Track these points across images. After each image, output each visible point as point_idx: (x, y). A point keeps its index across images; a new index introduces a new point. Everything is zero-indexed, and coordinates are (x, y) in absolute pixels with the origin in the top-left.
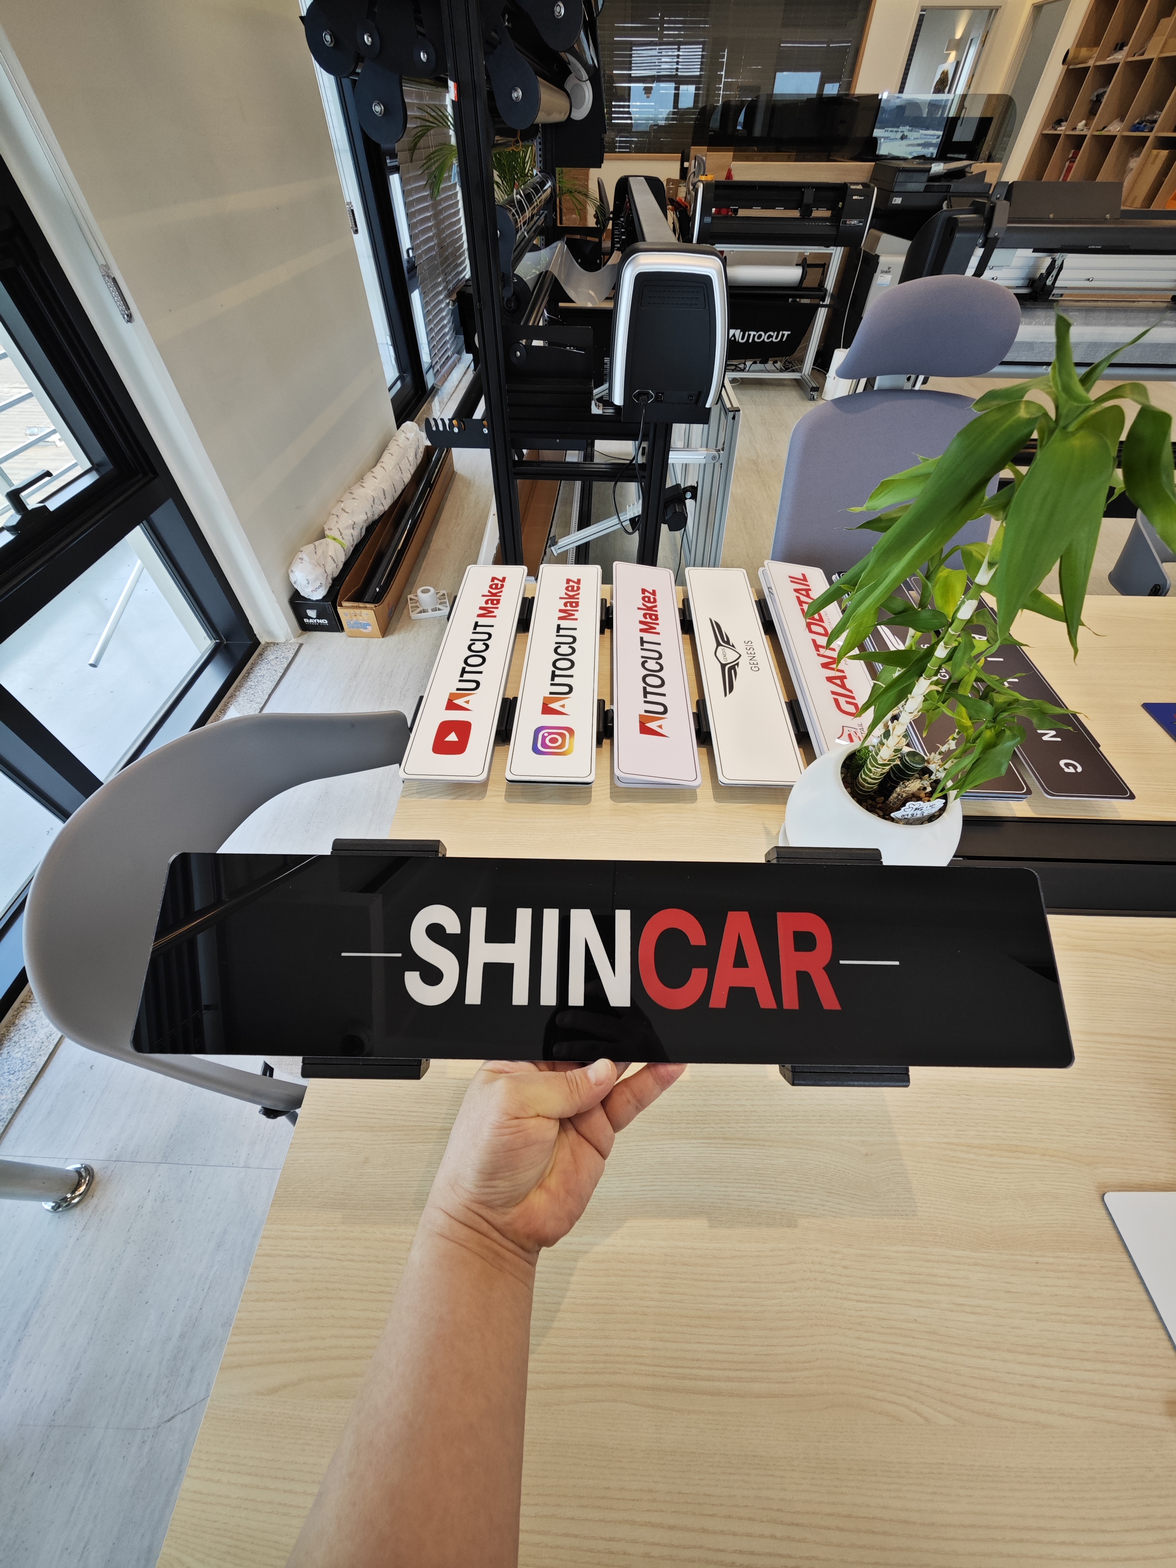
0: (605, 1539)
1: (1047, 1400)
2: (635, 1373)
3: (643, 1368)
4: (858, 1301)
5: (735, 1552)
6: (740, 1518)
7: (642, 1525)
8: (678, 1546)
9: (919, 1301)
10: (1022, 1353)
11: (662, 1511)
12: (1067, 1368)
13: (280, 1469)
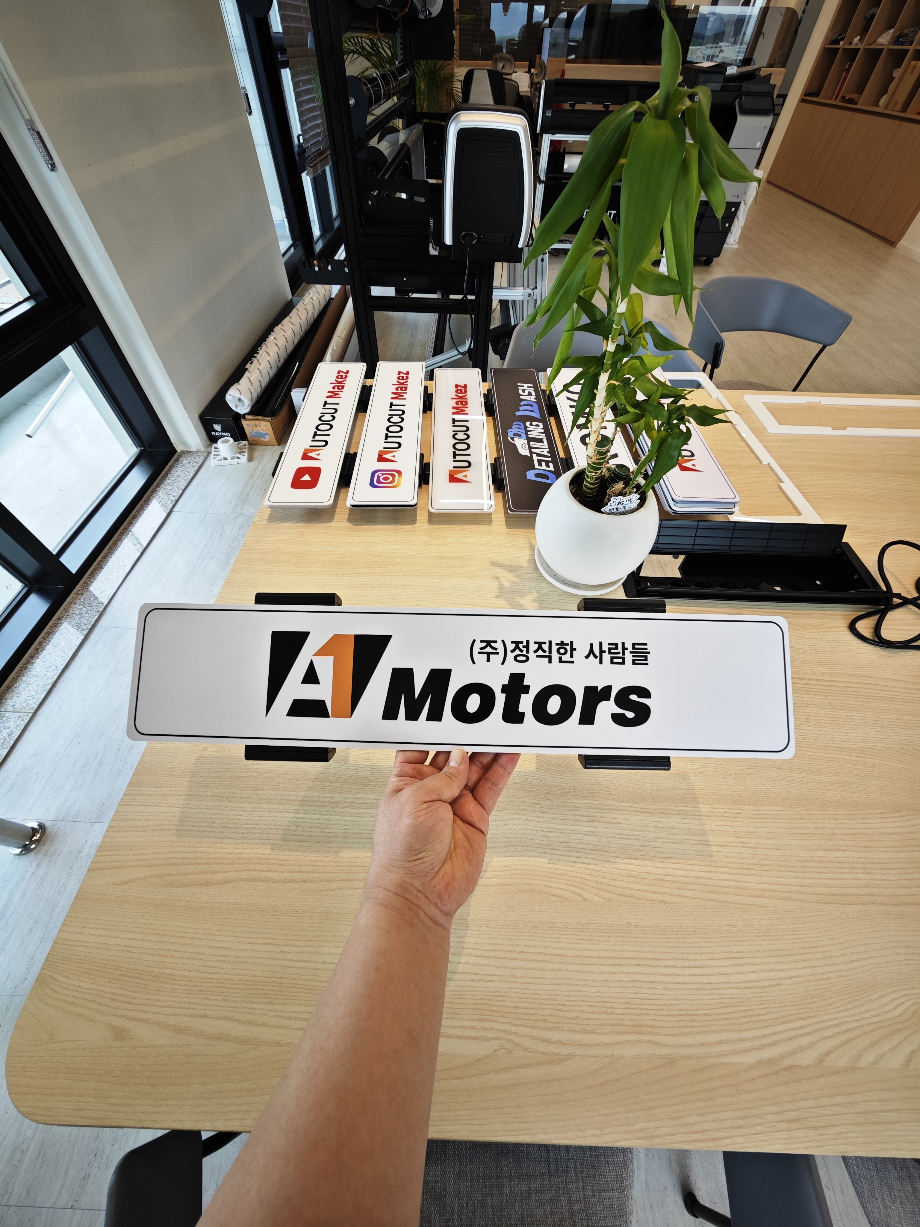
1: (671, 888)
4: (548, 832)
9: (591, 832)
10: (658, 862)
12: (689, 870)
13: (126, 926)
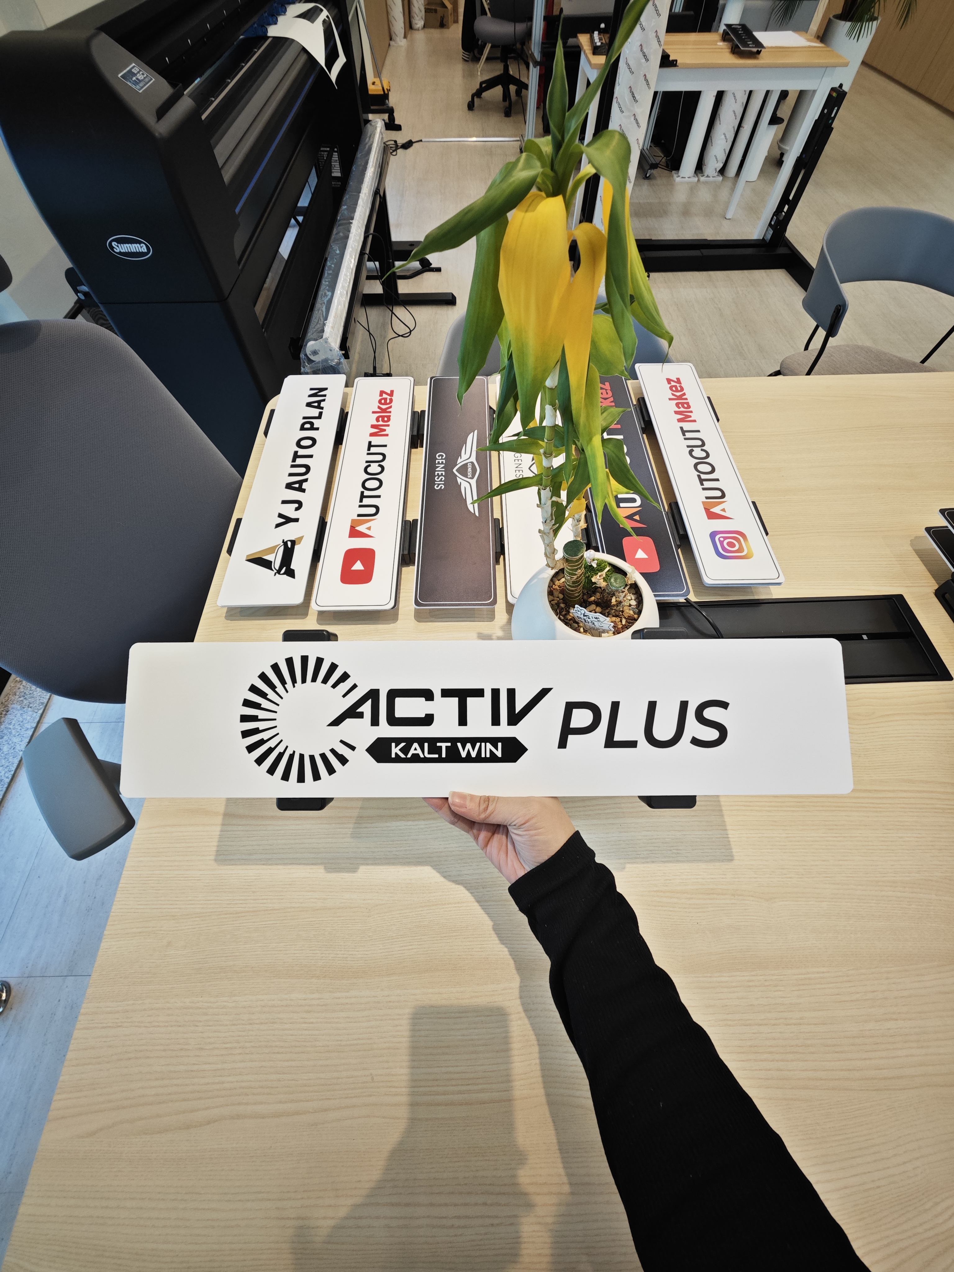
0: (355, 1218)
2: (385, 1094)
3: (392, 1090)
5: (455, 1217)
6: (461, 1193)
7: (384, 1205)
8: (410, 1218)
11: (401, 1194)
13: (98, 1191)
